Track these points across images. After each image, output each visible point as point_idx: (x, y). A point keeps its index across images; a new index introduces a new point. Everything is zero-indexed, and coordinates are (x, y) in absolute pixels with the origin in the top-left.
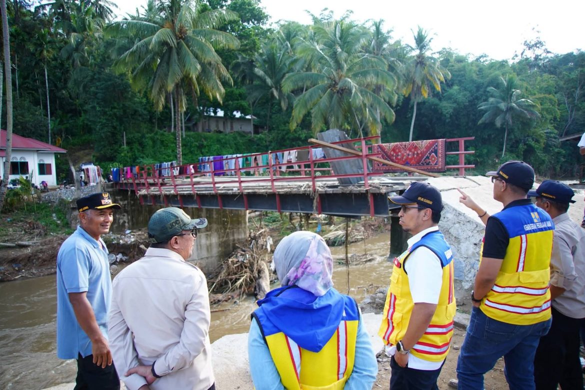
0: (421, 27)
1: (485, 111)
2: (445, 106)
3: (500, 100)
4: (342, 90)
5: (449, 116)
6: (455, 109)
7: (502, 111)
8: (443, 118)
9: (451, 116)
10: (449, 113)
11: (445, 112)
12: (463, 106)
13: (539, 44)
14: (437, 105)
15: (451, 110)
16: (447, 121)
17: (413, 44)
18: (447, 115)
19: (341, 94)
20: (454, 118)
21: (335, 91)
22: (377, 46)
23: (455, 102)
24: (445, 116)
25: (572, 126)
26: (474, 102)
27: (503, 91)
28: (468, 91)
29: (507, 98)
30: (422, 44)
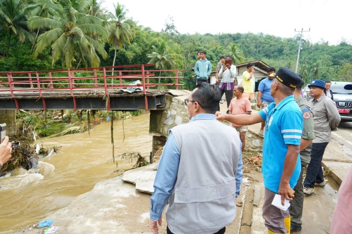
0: (120, 4)
1: (150, 59)
2: (129, 54)
3: (158, 54)
4: (73, 35)
5: (131, 60)
6: (134, 56)
7: (159, 59)
8: (128, 60)
9: (132, 61)
10: (131, 58)
11: (129, 58)
12: (138, 55)
13: (173, 27)
14: (125, 53)
15: (132, 57)
16: (130, 63)
17: (114, 13)
18: (130, 59)
19: (72, 37)
20: (134, 61)
21: (68, 34)
22: (93, 11)
23: (134, 52)
24: (129, 59)
25: (187, 71)
26: (144, 53)
27: (159, 49)
28: (141, 47)
29: (161, 53)
30: (120, 15)
